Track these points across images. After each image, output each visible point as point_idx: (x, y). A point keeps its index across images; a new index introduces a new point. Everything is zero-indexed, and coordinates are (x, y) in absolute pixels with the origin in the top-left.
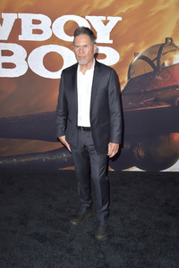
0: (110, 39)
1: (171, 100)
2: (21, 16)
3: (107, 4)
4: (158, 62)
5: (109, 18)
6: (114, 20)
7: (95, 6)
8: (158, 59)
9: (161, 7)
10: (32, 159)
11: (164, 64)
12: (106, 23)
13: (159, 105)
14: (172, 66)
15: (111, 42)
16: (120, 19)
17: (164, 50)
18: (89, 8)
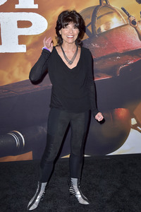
0: (35, 4)
1: (111, 71)
4: (93, 27)
8: (93, 23)
11: (100, 29)
13: (99, 77)
14: (109, 32)
15: (36, 6)
17: (99, 13)
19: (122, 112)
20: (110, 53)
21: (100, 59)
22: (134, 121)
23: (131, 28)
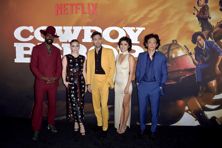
1: (177, 79)
2: (84, 28)
3: (136, 20)
4: (168, 55)
5: (137, 28)
6: (140, 30)
7: (129, 21)
8: (168, 53)
9: (169, 22)
10: (88, 115)
11: (172, 56)
12: (135, 31)
13: (170, 82)
14: (177, 58)
15: (139, 42)
16: (144, 29)
17: (172, 48)
18: (125, 22)
19: (181, 102)
20: (176, 69)
21: (171, 72)
22: (187, 108)
23: (189, 57)
